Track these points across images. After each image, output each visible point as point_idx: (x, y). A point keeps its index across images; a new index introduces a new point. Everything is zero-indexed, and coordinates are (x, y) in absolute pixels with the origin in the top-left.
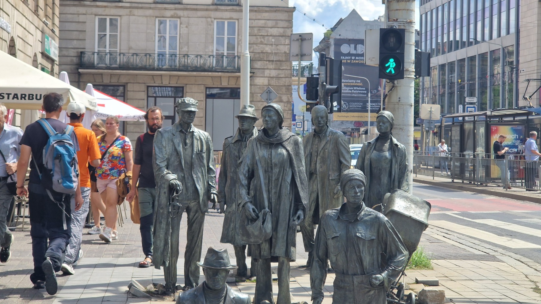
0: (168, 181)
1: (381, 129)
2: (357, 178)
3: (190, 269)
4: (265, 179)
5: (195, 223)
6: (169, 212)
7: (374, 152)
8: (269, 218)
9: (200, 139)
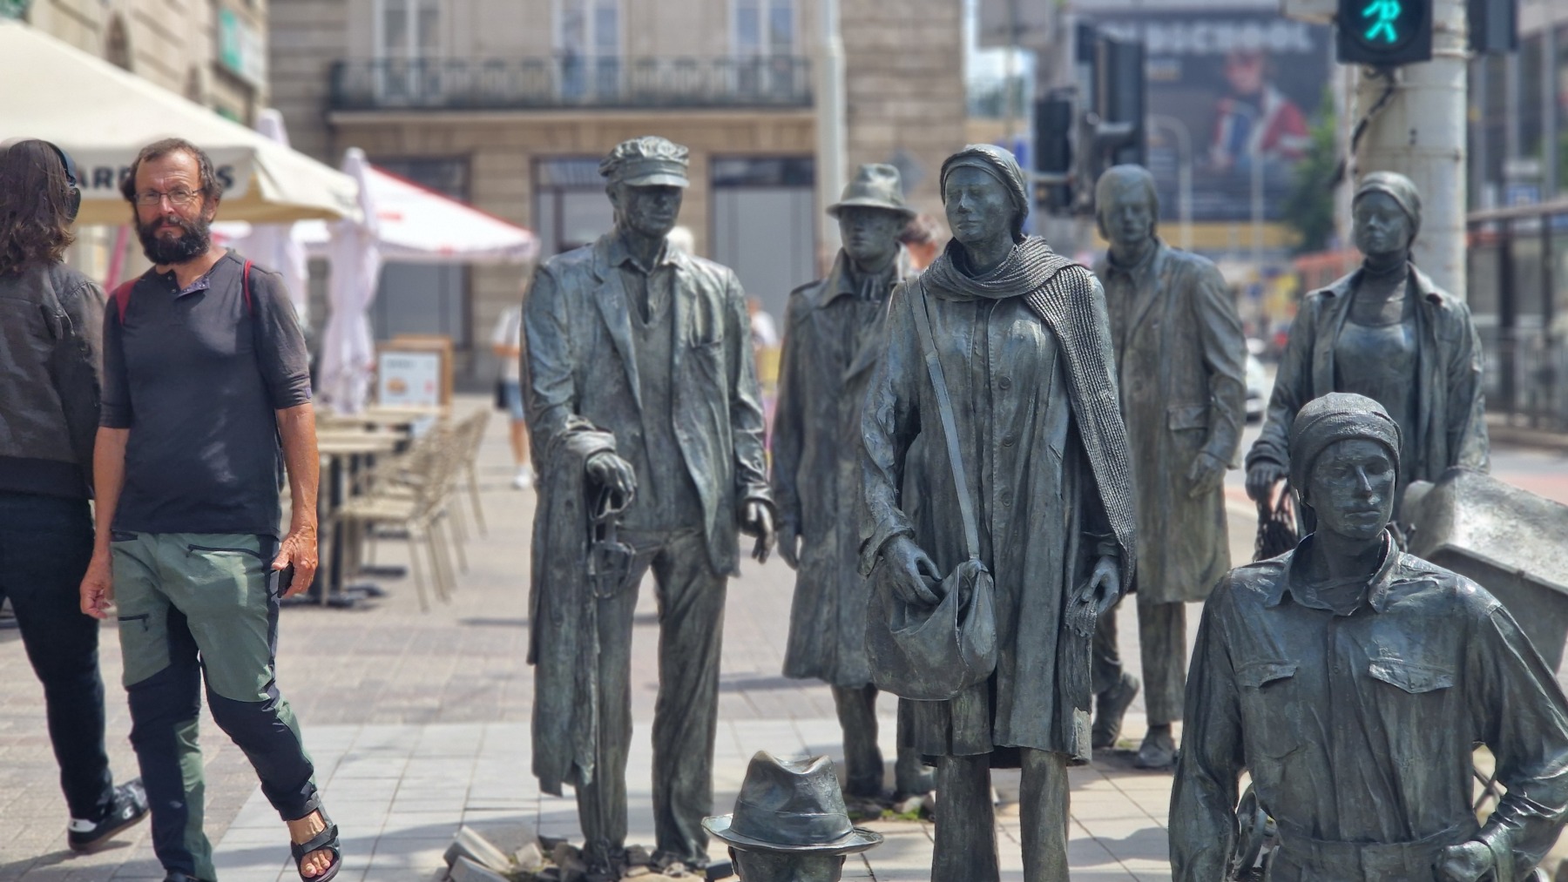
0: (578, 457)
1: (1373, 239)
2: (1366, 431)
3: (675, 785)
4: (964, 439)
5: (690, 614)
6: (587, 579)
7: (1350, 326)
8: (983, 597)
9: (703, 294)
